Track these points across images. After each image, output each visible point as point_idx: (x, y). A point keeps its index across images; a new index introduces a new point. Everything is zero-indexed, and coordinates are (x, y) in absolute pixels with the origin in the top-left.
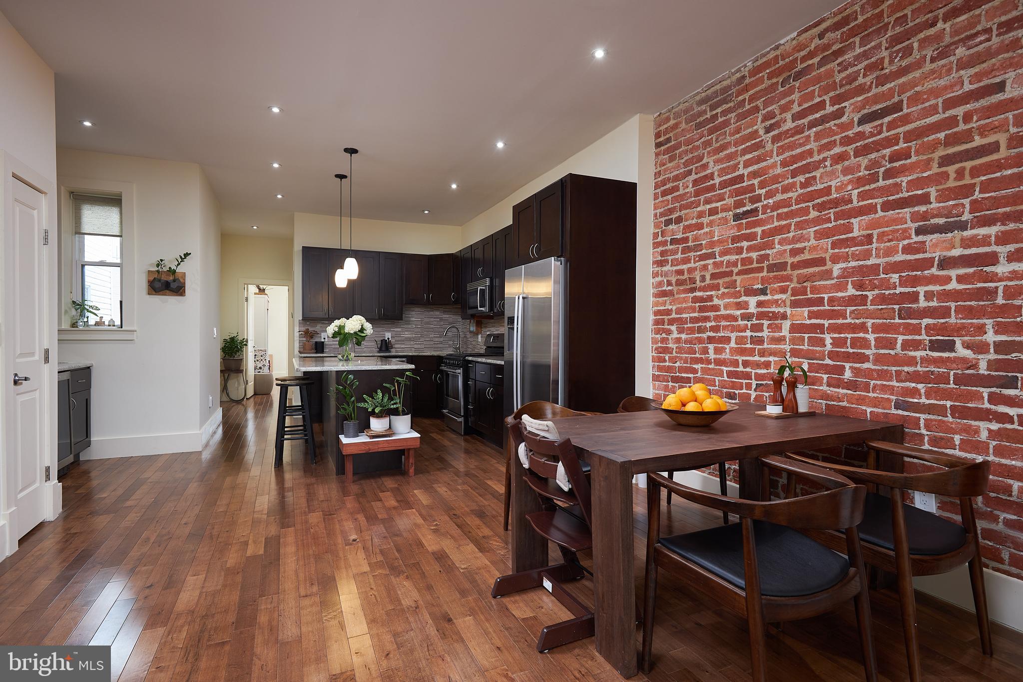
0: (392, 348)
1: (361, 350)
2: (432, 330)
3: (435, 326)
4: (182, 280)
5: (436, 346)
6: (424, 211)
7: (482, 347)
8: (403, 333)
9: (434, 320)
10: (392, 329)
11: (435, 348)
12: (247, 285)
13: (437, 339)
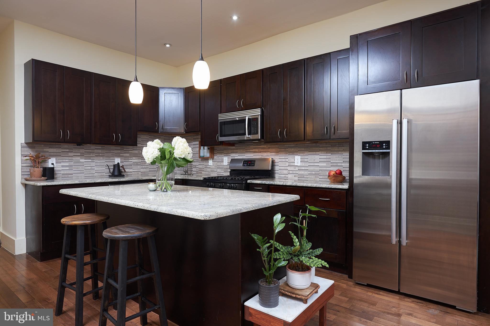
1: (92, 175)
6: (165, 44)
8: (131, 158)
10: (121, 155)
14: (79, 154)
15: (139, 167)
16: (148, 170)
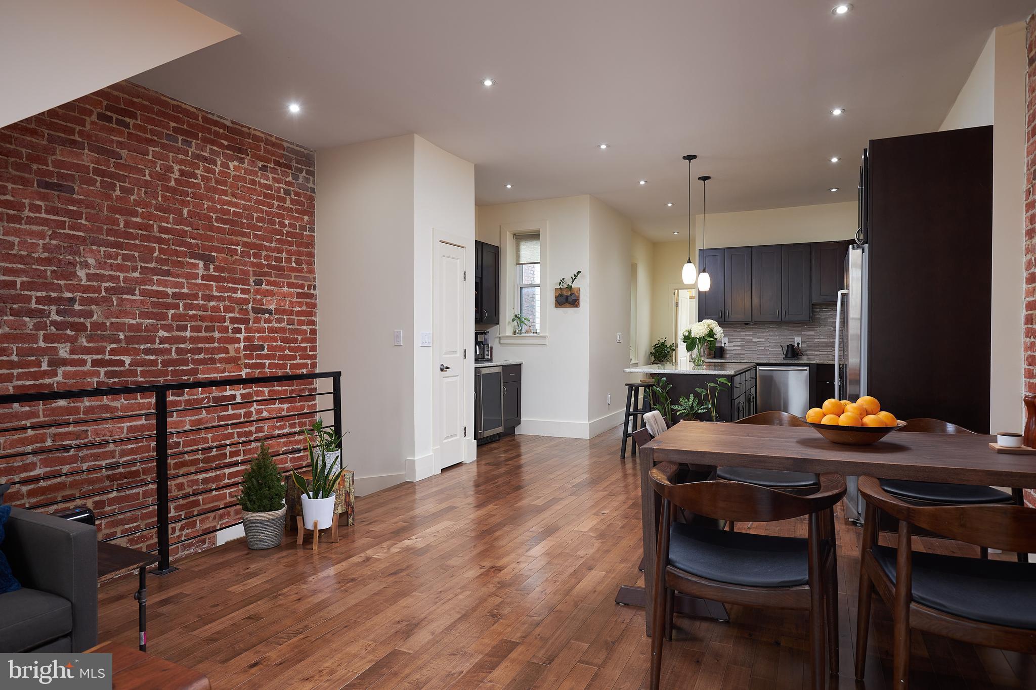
0: (802, 355)
4: (577, 294)
8: (818, 337)
10: (803, 333)
12: (678, 290)
14: (752, 333)
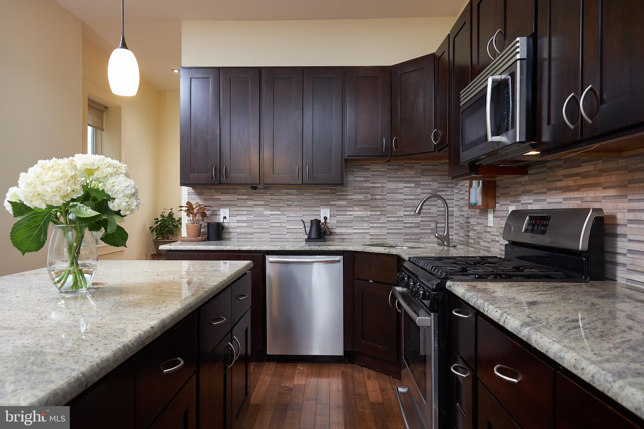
0: (332, 236)
1: (282, 236)
2: (402, 203)
3: (406, 197)
5: (408, 231)
7: (497, 239)
8: (351, 209)
9: (406, 185)
10: (331, 203)
11: (406, 234)
13: (410, 220)
14: (262, 203)
15: (366, 225)
16: (385, 231)
